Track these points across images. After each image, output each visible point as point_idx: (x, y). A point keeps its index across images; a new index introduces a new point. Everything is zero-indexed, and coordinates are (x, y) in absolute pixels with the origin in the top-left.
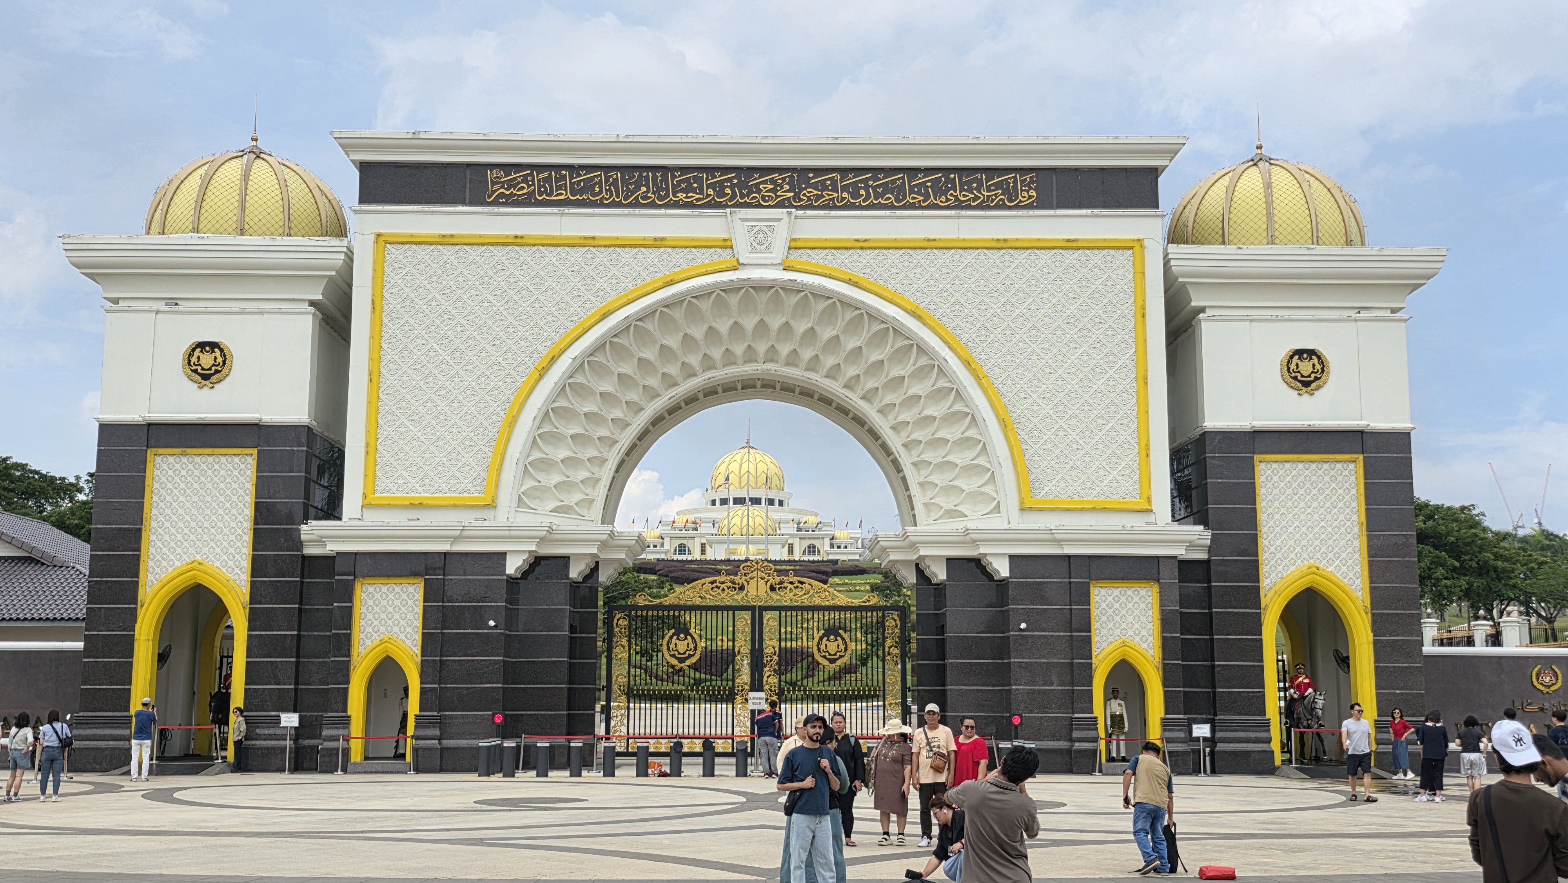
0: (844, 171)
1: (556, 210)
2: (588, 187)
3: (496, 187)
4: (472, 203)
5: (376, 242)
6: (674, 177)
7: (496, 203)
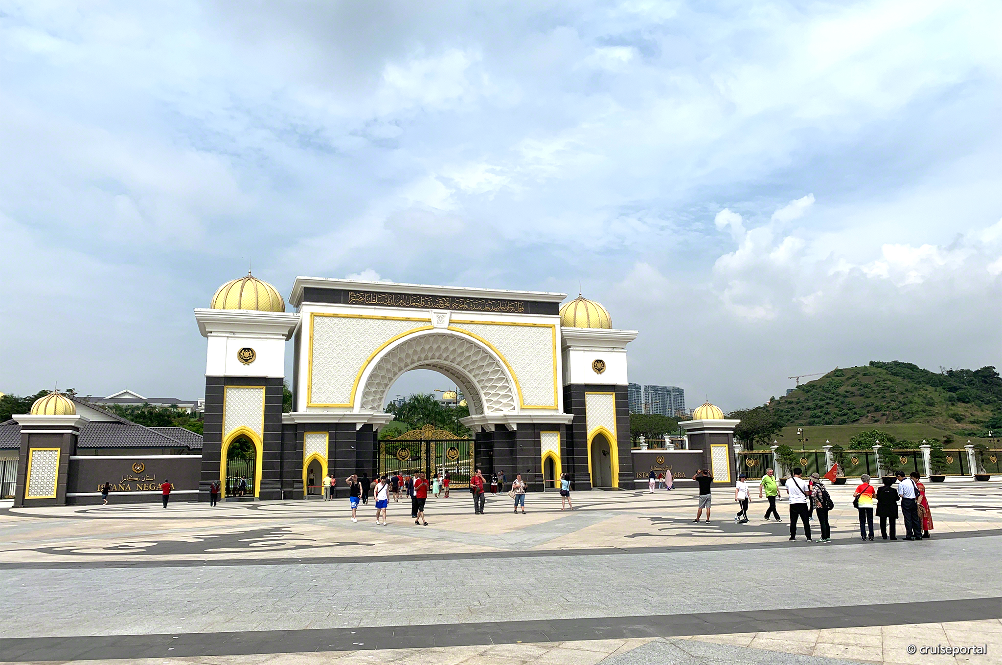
0: (466, 298)
1: (373, 307)
2: (383, 299)
3: (352, 298)
4: (343, 303)
5: (311, 316)
6: (411, 297)
7: (352, 303)
